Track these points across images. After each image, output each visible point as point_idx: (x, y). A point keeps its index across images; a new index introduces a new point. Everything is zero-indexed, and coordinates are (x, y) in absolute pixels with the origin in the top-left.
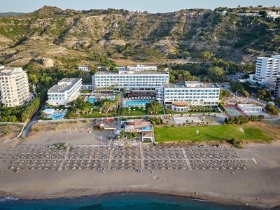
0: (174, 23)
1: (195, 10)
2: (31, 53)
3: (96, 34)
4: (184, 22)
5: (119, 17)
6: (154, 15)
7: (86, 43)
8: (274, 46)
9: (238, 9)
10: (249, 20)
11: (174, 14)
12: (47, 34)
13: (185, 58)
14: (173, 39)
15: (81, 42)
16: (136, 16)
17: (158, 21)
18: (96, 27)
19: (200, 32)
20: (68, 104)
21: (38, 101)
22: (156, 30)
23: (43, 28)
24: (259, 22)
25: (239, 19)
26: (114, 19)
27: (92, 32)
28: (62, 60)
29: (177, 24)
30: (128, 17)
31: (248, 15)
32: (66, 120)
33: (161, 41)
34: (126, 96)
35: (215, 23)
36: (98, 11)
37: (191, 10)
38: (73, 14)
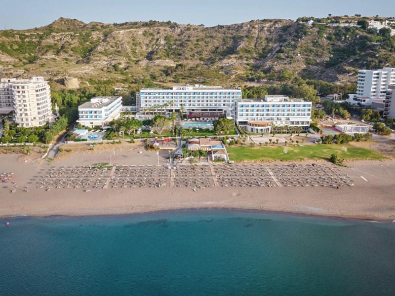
0: (241, 38)
1: (271, 21)
2: (48, 72)
3: (134, 52)
4: (256, 36)
5: (165, 31)
6: (214, 28)
7: (120, 64)
8: (380, 62)
9: (328, 19)
10: (344, 32)
11: (241, 26)
12: (67, 52)
13: (258, 82)
14: (241, 57)
15: (114, 63)
16: (188, 29)
17: (219, 35)
18: (133, 44)
19: (278, 48)
20: (105, 125)
21: (65, 121)
22: (217, 48)
23: (60, 45)
24: (357, 34)
25: (331, 31)
26: (158, 33)
27: (129, 50)
28: (91, 81)
29: (246, 39)
30: (178, 31)
31: (342, 25)
32: (106, 141)
33: (225, 61)
34: (184, 117)
35: (297, 37)
36: (136, 23)
37: (264, 21)
38: (100, 28)
